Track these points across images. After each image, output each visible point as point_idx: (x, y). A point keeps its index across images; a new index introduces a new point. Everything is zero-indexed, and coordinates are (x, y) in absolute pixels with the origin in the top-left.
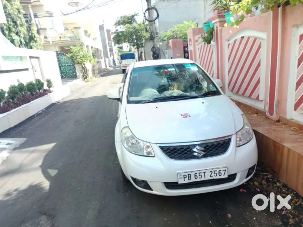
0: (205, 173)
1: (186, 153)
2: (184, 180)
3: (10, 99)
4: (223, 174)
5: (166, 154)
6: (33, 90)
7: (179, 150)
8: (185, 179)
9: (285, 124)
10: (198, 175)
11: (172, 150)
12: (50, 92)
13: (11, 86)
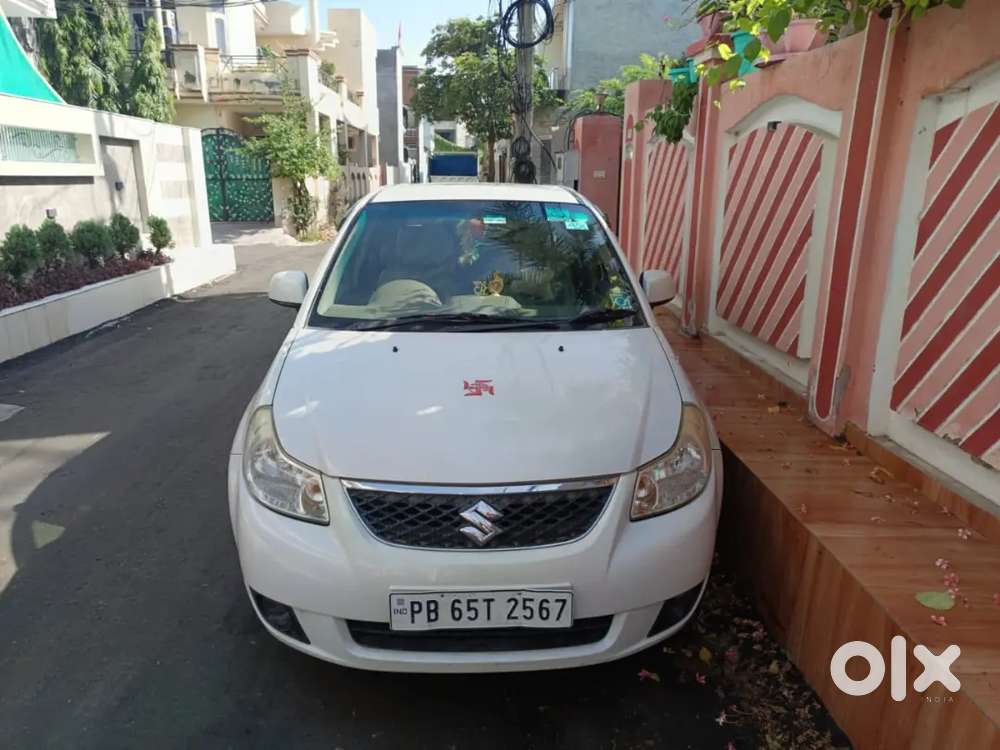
0: (492, 604)
1: (435, 524)
2: (413, 621)
3: (6, 271)
4: (554, 614)
5: (367, 519)
6: (96, 249)
7: (413, 511)
8: (416, 615)
9: (859, 454)
10: (463, 607)
11: (390, 509)
12: (160, 260)
13: (13, 229)
